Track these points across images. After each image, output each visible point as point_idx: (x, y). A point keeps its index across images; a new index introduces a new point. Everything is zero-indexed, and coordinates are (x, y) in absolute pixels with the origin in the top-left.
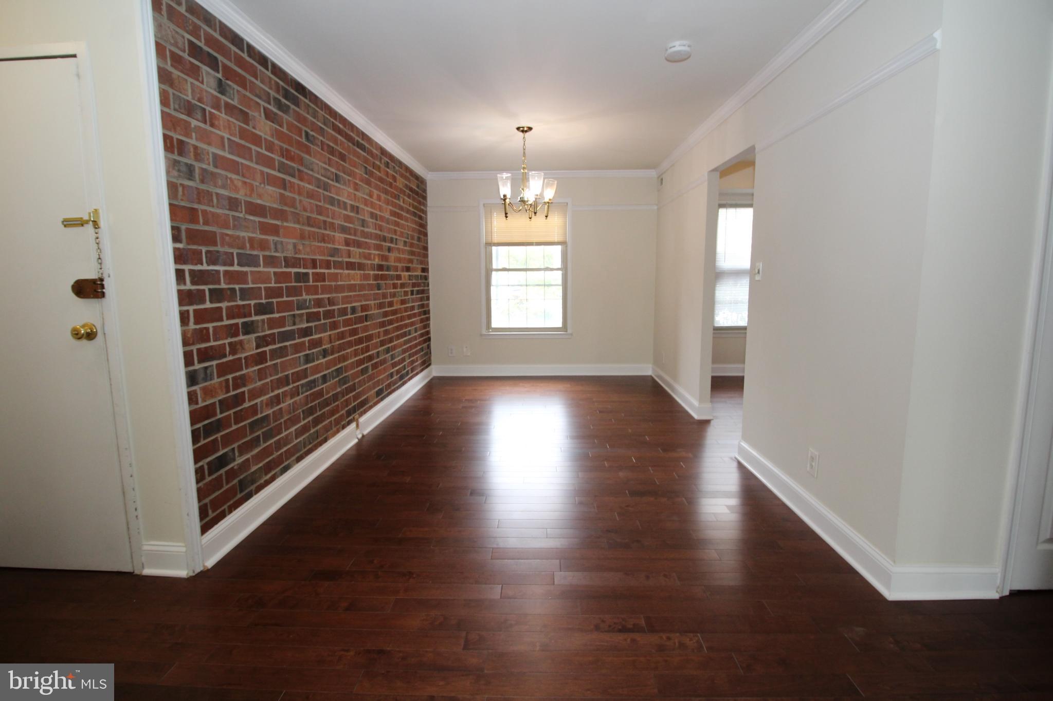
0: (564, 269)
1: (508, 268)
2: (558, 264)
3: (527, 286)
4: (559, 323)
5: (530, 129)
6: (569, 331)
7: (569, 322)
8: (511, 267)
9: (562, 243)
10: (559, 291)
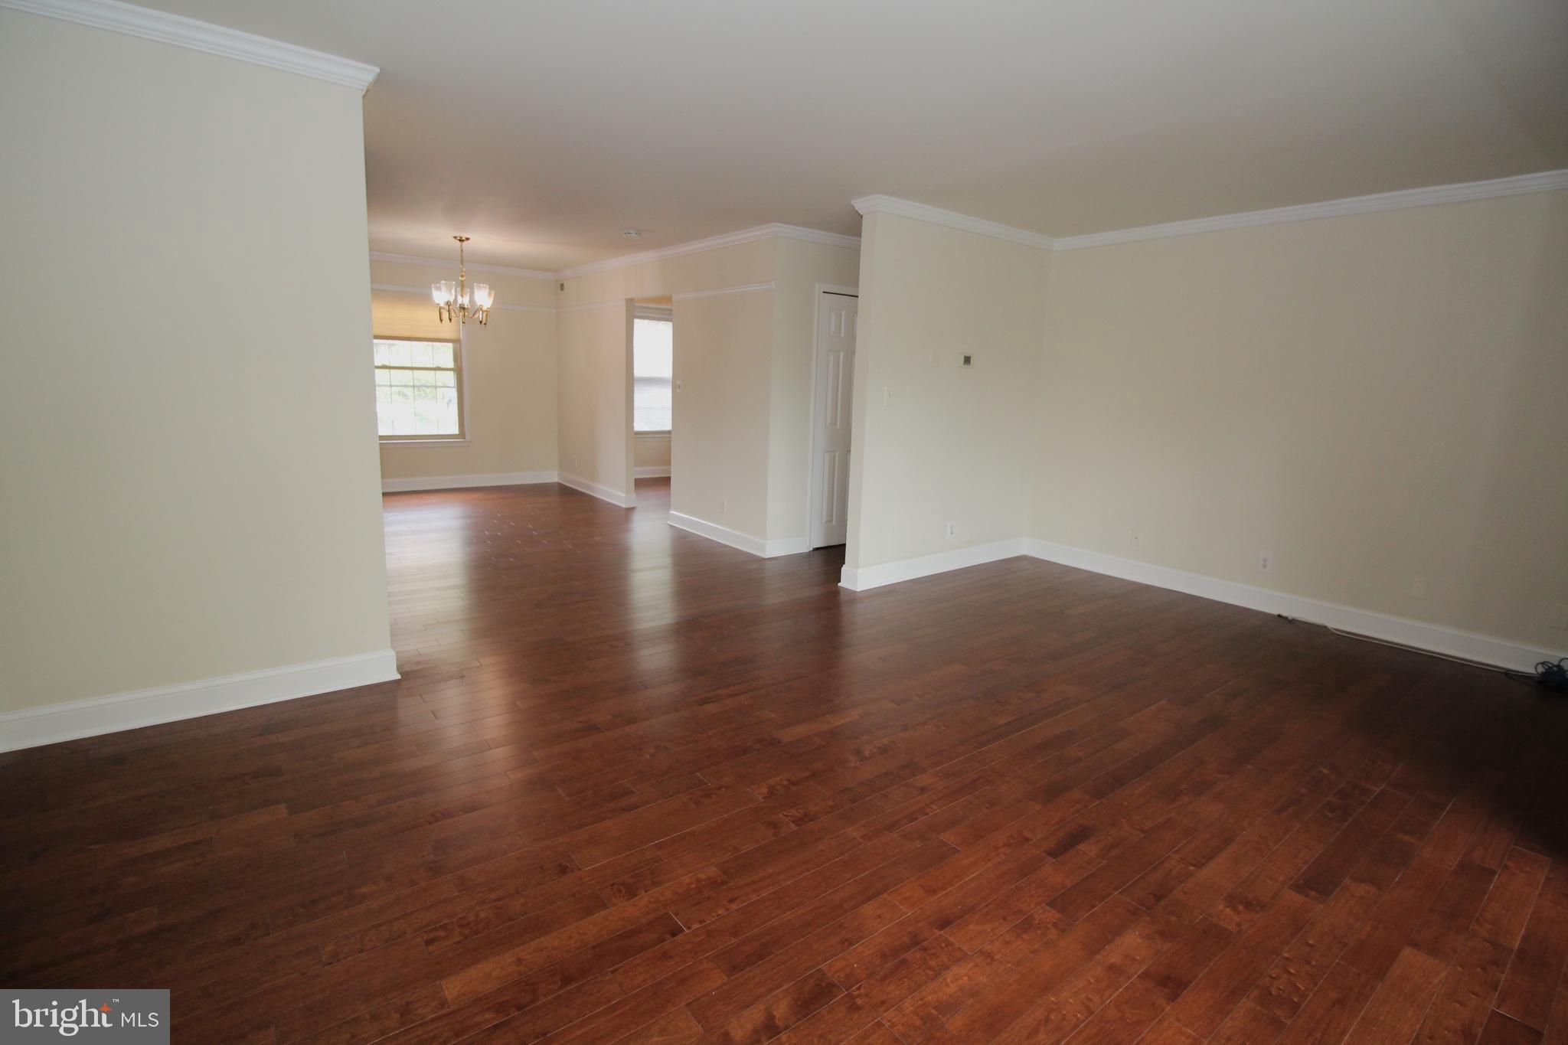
0: (458, 370)
1: (388, 365)
2: (451, 365)
3: (391, 386)
4: (456, 431)
5: (468, 239)
6: (468, 438)
7: (467, 430)
8: (392, 365)
9: (454, 341)
10: (453, 394)
